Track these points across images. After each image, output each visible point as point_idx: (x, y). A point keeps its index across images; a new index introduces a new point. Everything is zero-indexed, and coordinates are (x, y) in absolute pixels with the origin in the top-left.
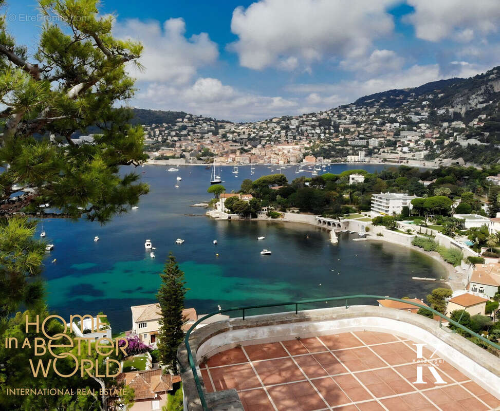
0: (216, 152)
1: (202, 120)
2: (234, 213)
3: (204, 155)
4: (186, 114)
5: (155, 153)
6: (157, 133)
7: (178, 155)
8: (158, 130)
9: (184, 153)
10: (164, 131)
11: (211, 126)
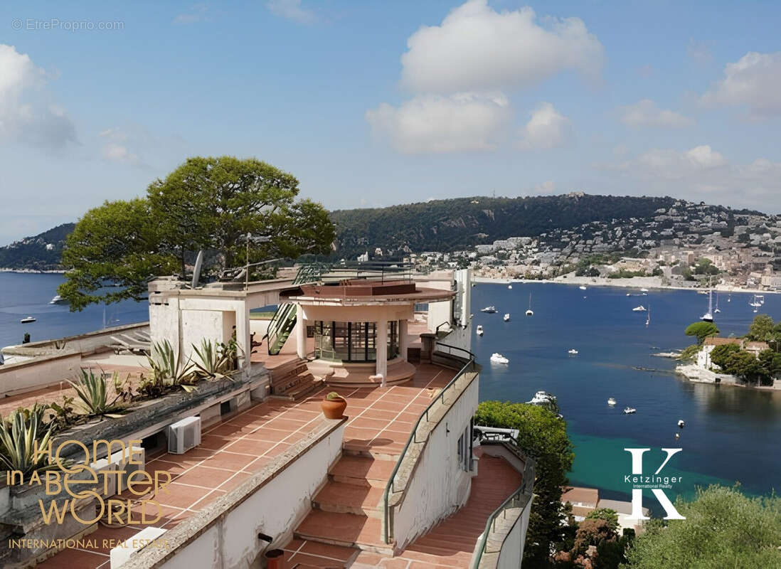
0: (723, 267)
1: (704, 211)
2: (727, 373)
3: (699, 271)
4: (675, 200)
5: (609, 267)
6: (619, 233)
7: (650, 271)
8: (619, 228)
9: (661, 268)
10: (631, 231)
11: (720, 219)
